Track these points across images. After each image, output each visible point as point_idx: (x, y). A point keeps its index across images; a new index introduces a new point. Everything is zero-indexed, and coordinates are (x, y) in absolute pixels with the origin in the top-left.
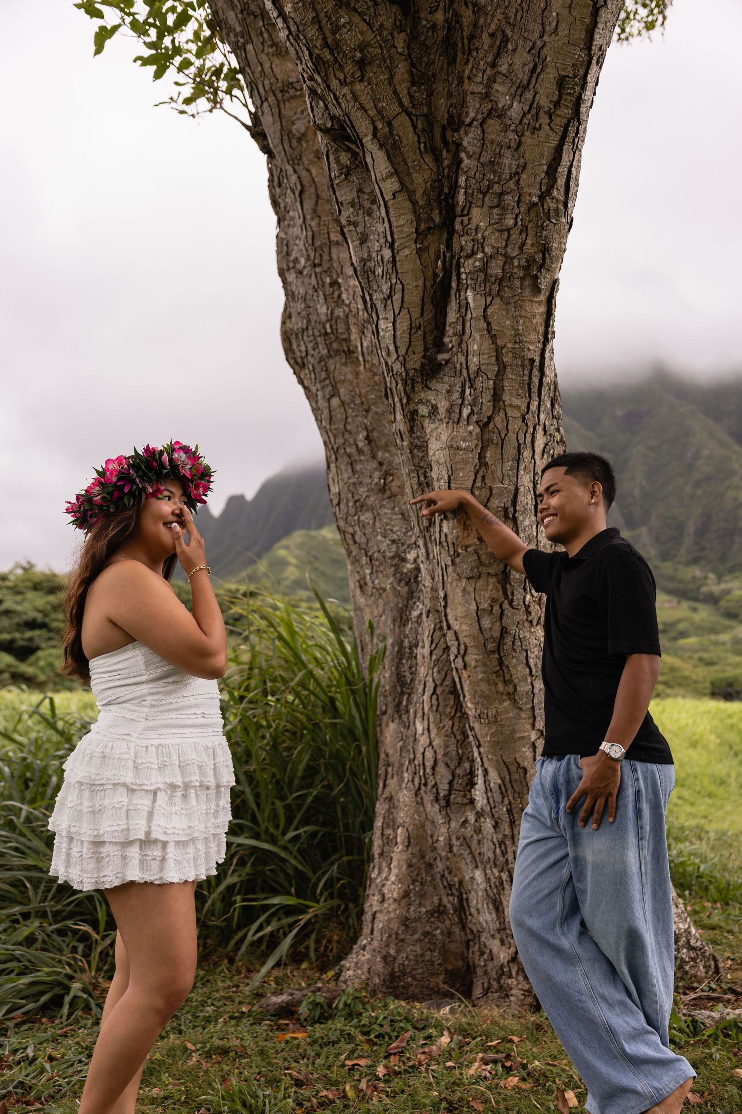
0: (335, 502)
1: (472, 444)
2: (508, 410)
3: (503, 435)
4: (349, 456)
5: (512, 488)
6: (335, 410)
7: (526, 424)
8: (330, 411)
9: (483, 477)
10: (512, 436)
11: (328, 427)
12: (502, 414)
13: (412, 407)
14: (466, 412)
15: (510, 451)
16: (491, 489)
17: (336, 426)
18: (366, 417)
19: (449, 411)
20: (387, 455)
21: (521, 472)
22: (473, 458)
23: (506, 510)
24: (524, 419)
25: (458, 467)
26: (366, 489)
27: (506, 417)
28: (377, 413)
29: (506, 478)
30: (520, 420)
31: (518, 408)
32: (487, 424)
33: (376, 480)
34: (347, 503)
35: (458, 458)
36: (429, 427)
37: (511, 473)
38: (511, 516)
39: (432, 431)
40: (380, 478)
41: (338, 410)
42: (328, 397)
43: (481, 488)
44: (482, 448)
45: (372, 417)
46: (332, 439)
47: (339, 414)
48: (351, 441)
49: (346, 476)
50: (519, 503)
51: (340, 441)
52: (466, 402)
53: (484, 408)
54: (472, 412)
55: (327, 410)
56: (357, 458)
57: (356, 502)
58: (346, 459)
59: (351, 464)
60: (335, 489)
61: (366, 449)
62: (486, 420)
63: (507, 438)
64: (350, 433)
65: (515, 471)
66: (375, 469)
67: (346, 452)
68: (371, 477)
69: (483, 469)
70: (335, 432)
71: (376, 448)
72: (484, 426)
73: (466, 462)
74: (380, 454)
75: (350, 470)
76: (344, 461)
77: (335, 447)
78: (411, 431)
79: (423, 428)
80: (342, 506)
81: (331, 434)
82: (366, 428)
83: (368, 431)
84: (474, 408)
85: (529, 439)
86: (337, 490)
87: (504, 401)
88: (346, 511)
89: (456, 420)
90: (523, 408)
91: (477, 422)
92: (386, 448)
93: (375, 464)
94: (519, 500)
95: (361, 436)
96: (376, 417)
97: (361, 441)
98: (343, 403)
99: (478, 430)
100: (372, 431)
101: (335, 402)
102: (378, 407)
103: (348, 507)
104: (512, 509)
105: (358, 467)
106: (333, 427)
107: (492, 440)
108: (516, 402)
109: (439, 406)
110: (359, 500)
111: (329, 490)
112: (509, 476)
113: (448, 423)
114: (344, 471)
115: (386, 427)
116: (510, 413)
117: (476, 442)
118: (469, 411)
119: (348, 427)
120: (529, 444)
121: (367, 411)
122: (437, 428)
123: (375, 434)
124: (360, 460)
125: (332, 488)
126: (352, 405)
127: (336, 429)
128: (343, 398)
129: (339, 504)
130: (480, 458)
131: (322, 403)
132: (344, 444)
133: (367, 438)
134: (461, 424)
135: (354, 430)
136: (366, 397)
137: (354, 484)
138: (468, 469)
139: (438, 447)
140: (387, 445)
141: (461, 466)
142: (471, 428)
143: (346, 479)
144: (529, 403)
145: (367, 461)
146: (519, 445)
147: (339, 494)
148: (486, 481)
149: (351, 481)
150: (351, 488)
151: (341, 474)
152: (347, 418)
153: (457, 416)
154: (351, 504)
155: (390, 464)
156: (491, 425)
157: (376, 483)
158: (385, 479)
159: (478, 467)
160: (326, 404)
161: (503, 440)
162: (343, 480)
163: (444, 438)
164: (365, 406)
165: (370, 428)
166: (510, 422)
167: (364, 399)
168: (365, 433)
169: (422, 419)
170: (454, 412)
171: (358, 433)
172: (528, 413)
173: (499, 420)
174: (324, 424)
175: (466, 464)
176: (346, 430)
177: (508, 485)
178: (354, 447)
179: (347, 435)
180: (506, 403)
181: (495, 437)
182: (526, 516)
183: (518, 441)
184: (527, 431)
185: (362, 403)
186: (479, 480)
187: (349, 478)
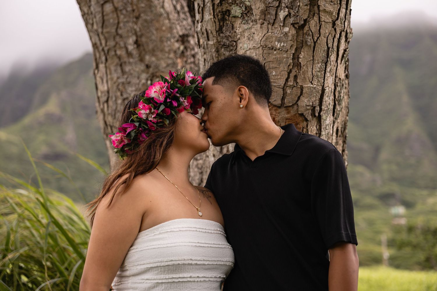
0: (104, 99)
1: (287, 45)
2: (322, 14)
3: (316, 38)
4: (119, 58)
5: (320, 88)
6: (107, 15)
7: (335, 30)
8: (103, 16)
9: (296, 77)
10: (323, 39)
11: (100, 30)
12: (316, 18)
13: (225, 7)
14: (282, 14)
15: (320, 54)
16: (302, 88)
17: (108, 30)
18: (136, 23)
19: (265, 13)
20: (154, 59)
21: (328, 74)
22: (287, 58)
23: (314, 108)
24: (334, 24)
25: (271, 66)
26: (134, 89)
27: (320, 21)
28: (146, 21)
29: (315, 78)
30: (331, 25)
31: (330, 13)
32: (302, 27)
33: (143, 81)
34: (116, 100)
35: (271, 58)
36: (240, 27)
37: (319, 74)
38: (317, 114)
39: (244, 31)
40: (147, 80)
41: (111, 15)
42: (102, 2)
43: (293, 87)
44: (296, 50)
45: (142, 24)
46: (103, 42)
47: (111, 19)
48: (122, 44)
49: (115, 76)
50: (324, 103)
51: (111, 43)
52: (283, 5)
53: (301, 11)
54: (289, 15)
55: (100, 15)
56: (126, 59)
57: (124, 100)
58: (116, 61)
59: (121, 65)
60: (103, 87)
61: (135, 53)
62: (302, 22)
63: (318, 41)
64: (121, 36)
65: (323, 73)
66: (143, 71)
67: (116, 54)
68: (138, 78)
69: (296, 69)
70: (106, 35)
71: (143, 53)
72: (300, 28)
73: (280, 62)
74: (147, 57)
75: (119, 71)
76: (113, 63)
77: (106, 49)
78: (220, 30)
79: (233, 28)
80: (111, 103)
81: (102, 37)
82: (136, 34)
83: (137, 36)
84: (291, 11)
85: (336, 44)
86: (106, 88)
87: (319, 7)
88: (114, 108)
89: (272, 21)
90: (334, 14)
91: (293, 24)
92: (153, 52)
93: (142, 67)
94: (324, 100)
95: (131, 40)
96: (145, 24)
97: (131, 44)
98: (116, 9)
99: (293, 31)
100: (141, 36)
101: (108, 7)
102: (147, 15)
103: (116, 104)
104: (318, 108)
105: (127, 68)
106: (105, 30)
107: (306, 42)
108: (329, 8)
109: (253, 7)
110: (127, 98)
111: (97, 88)
112: (317, 76)
113: (263, 24)
114: (113, 71)
115: (153, 34)
116: (323, 18)
117: (292, 43)
118: (286, 13)
119: (120, 32)
120: (335, 49)
121: (137, 18)
122: (250, 28)
123: (144, 39)
124: (129, 63)
125: (100, 87)
126: (124, 12)
127: (108, 32)
128: (116, 5)
129: (107, 101)
130: (293, 59)
131: (95, 8)
132: (115, 46)
133: (136, 42)
134: (276, 25)
135: (125, 35)
136: (137, 5)
137: (123, 83)
138: (282, 68)
139: (251, 46)
140: (153, 50)
141: (274, 65)
142: (286, 29)
143: (115, 79)
144: (339, 10)
145: (136, 63)
146: (328, 48)
147: (108, 92)
148: (298, 81)
149: (120, 80)
150: (121, 87)
151: (111, 74)
152: (118, 23)
153: (273, 17)
154: (119, 101)
155: (157, 67)
156: (306, 28)
157: (144, 84)
158: (151, 80)
159: (291, 67)
160: (100, 9)
161: (315, 43)
162: (112, 79)
163: (258, 37)
164: (136, 14)
165: (139, 34)
166: (323, 26)
167: (135, 7)
168: (134, 38)
169: (233, 19)
170: (269, 13)
171: (128, 37)
172: (337, 19)
173: (313, 23)
174: (95, 27)
175: (280, 64)
176: (117, 34)
177: (316, 85)
178: (124, 50)
179: (118, 39)
180: (321, 9)
181: (309, 39)
182: (328, 114)
183: (327, 45)
184: (335, 36)
185: (133, 11)
186: (292, 78)
187: (118, 78)
